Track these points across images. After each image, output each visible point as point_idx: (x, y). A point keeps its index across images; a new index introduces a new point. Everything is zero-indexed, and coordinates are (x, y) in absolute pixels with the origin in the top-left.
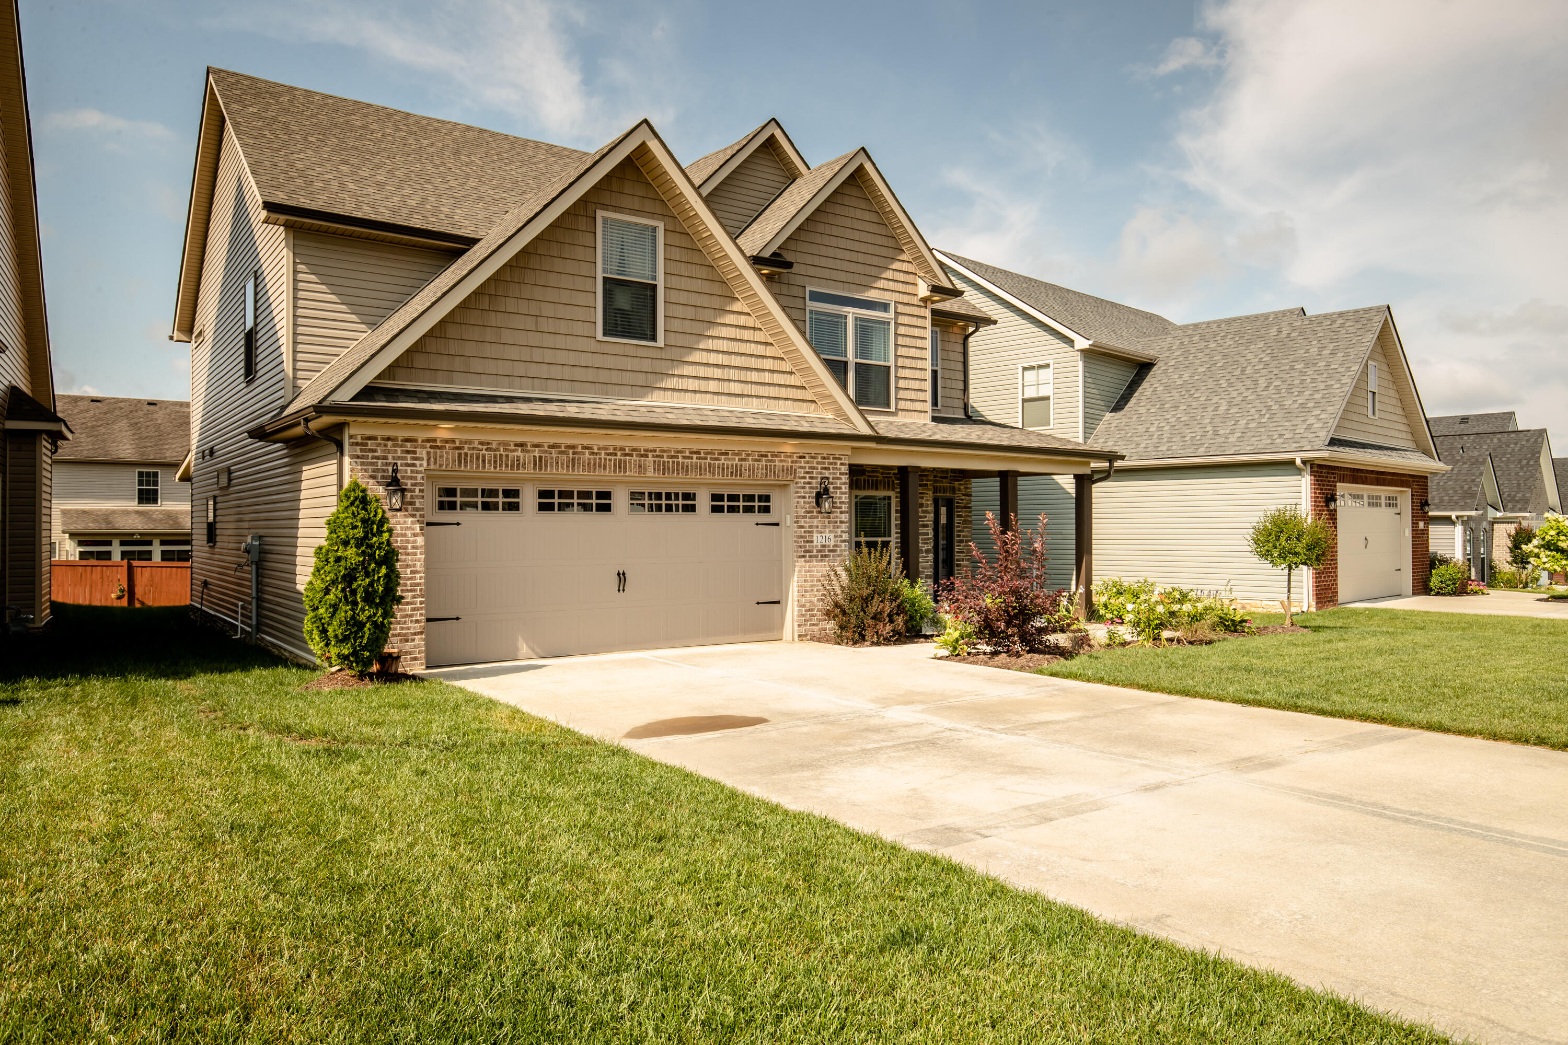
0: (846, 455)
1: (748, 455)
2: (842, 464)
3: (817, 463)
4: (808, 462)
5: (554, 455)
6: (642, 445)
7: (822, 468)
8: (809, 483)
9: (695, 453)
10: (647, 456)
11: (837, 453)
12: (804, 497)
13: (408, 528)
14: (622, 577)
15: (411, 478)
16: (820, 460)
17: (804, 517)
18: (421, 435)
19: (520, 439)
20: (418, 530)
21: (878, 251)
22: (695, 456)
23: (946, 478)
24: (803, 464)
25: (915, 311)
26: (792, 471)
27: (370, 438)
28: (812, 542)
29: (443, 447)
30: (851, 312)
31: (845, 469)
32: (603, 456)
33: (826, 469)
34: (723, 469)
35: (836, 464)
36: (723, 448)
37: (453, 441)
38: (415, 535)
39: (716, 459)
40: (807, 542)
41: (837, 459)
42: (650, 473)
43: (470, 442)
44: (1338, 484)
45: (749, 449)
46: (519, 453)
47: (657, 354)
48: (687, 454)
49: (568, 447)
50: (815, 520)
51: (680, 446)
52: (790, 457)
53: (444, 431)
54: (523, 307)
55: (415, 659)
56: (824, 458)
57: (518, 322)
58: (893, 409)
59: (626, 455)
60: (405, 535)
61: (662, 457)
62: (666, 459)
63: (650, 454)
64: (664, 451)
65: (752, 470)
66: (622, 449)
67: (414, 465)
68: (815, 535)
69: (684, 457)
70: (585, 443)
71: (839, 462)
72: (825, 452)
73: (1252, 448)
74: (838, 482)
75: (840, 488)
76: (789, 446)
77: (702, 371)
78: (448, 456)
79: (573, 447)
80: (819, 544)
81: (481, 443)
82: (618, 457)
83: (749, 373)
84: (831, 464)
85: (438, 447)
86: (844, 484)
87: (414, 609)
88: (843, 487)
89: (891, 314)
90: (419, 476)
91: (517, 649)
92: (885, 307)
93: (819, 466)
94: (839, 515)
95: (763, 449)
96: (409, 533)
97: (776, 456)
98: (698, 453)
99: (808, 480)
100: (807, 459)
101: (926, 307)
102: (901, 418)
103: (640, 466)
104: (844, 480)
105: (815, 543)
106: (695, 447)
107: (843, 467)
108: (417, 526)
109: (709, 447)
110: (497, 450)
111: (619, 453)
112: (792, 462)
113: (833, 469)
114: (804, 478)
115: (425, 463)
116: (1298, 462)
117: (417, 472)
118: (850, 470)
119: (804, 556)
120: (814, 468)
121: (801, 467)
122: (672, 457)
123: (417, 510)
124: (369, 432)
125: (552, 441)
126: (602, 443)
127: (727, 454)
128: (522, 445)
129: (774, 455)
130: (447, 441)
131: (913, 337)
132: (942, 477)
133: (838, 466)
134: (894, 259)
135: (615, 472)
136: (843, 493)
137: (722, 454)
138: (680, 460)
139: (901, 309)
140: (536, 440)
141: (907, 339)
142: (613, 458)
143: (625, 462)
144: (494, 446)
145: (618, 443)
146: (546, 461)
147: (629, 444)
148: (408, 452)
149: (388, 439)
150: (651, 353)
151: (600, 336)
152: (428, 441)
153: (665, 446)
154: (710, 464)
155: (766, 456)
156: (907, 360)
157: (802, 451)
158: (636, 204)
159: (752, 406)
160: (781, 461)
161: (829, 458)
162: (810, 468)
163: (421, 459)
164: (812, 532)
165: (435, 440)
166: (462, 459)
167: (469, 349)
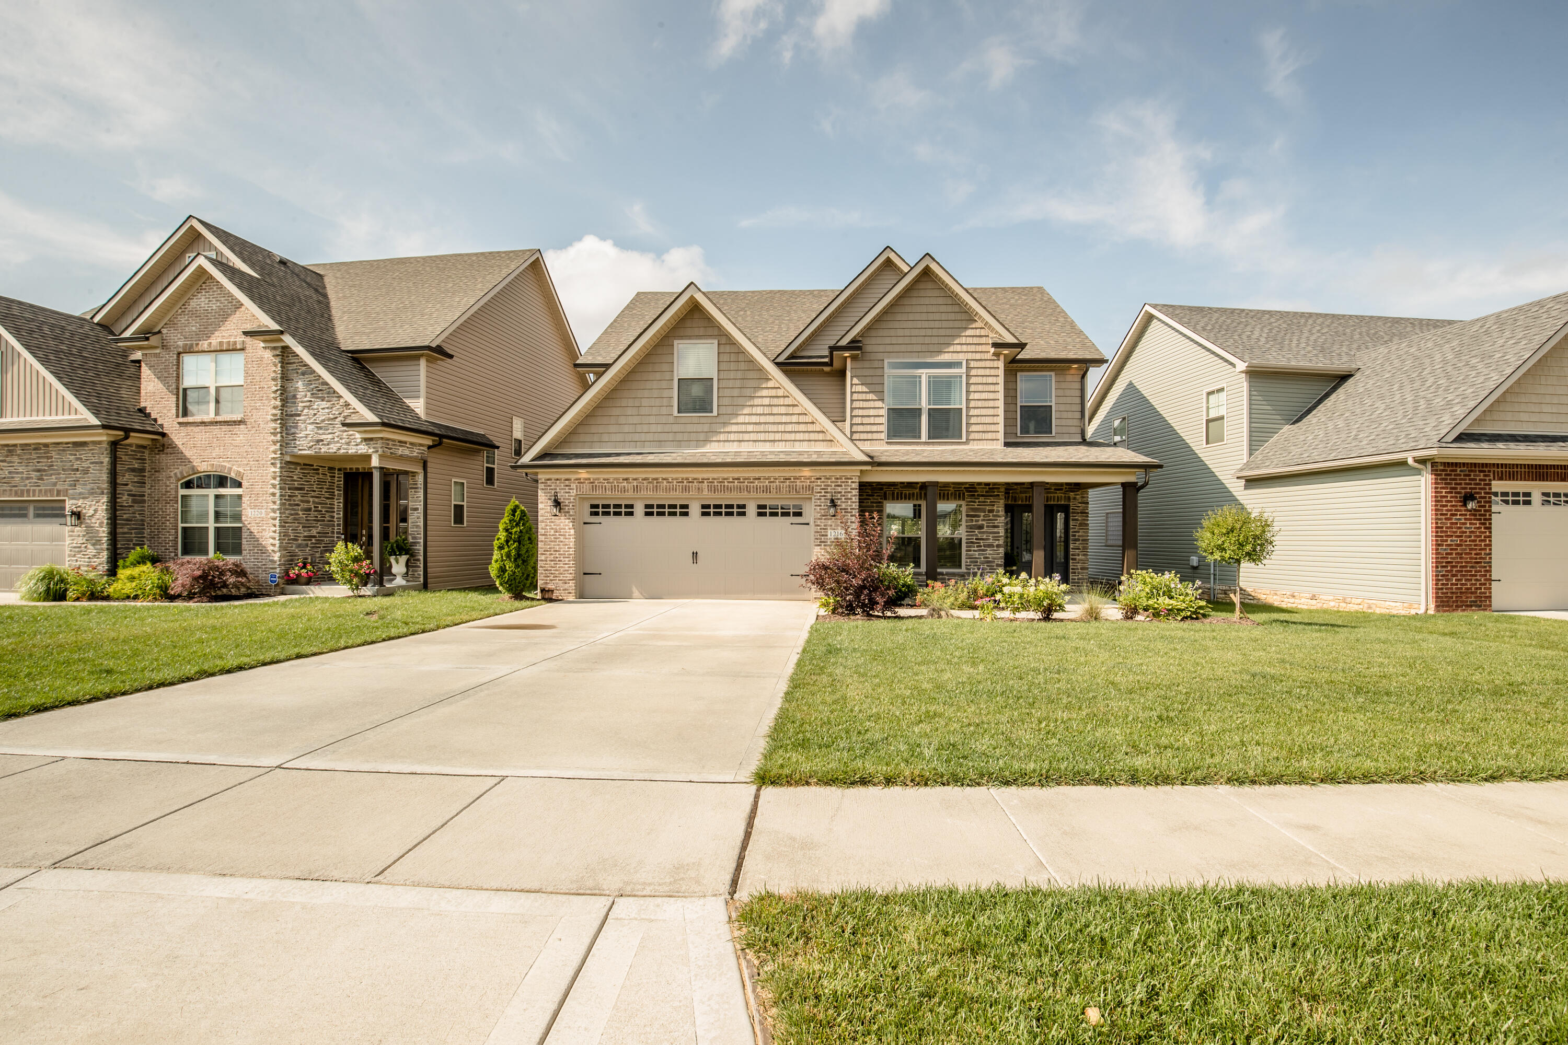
0: (854, 475)
1: (776, 479)
2: (852, 482)
3: (831, 482)
4: (823, 482)
5: (645, 484)
6: (700, 476)
7: (835, 486)
8: (825, 496)
9: (736, 479)
10: (703, 482)
11: (848, 475)
12: (820, 506)
13: (566, 525)
14: (695, 555)
15: (568, 499)
16: (833, 480)
17: (819, 519)
18: (573, 477)
19: (625, 476)
20: (571, 527)
21: (951, 324)
22: (736, 481)
23: (1062, 489)
24: (819, 483)
25: (989, 364)
26: (810, 488)
27: (548, 480)
28: (827, 535)
29: (584, 483)
30: (924, 373)
31: (856, 485)
32: (675, 483)
33: (838, 486)
34: (757, 489)
35: (847, 482)
36: (757, 475)
37: (589, 479)
38: (570, 529)
39: (751, 482)
40: (823, 535)
41: (848, 479)
42: (706, 492)
43: (598, 479)
44: (1493, 482)
45: (777, 475)
46: (625, 484)
47: (714, 420)
48: (731, 480)
49: (654, 479)
50: (830, 521)
51: (726, 476)
52: (809, 479)
53: (583, 474)
54: (631, 402)
55: (570, 593)
56: (837, 479)
57: (629, 411)
58: (964, 440)
59: (690, 482)
60: (565, 529)
61: (713, 482)
62: (716, 484)
63: (705, 481)
64: (715, 479)
65: (779, 489)
66: (687, 479)
67: (569, 492)
68: (829, 531)
69: (728, 482)
70: (664, 476)
71: (850, 481)
72: (838, 475)
73: (1375, 449)
74: (849, 494)
75: (851, 499)
76: (806, 472)
77: (742, 428)
78: (586, 487)
79: (657, 479)
80: (833, 537)
81: (604, 479)
82: (685, 484)
83: (780, 426)
84: (844, 482)
85: (581, 483)
86: (855, 496)
87: (569, 567)
88: (854, 498)
89: (964, 370)
90: (572, 498)
91: (632, 592)
92: (958, 364)
93: (833, 484)
94: (849, 517)
95: (787, 475)
96: (567, 527)
97: (798, 479)
98: (738, 479)
99: (823, 494)
100: (823, 480)
101: (999, 360)
102: (973, 446)
103: (699, 489)
104: (854, 493)
105: (829, 536)
106: (736, 476)
107: (853, 484)
108: (571, 524)
109: (747, 475)
110: (613, 483)
111: (685, 482)
112: (810, 482)
113: (845, 486)
114: (821, 492)
115: (575, 491)
116: (1410, 461)
117: (571, 496)
118: (860, 486)
119: (819, 545)
120: (828, 486)
121: (817, 486)
122: (721, 482)
123: (571, 516)
124: (548, 477)
125: (644, 476)
126: (674, 476)
127: (759, 479)
128: (626, 479)
129: (796, 478)
130: (586, 479)
131: (986, 384)
132: (1055, 489)
133: (850, 484)
134: (966, 328)
135: (682, 492)
136: (853, 502)
137: (756, 479)
138: (726, 484)
139: (972, 364)
140: (635, 476)
141: (980, 386)
142: (681, 484)
143: (689, 486)
144: (611, 481)
145: (685, 476)
146: (641, 488)
147: (691, 476)
148: (567, 486)
149: (557, 480)
150: (709, 420)
151: (676, 413)
152: (577, 479)
153: (715, 476)
154: (747, 486)
155: (790, 479)
156: (980, 402)
157: (818, 475)
158: (702, 332)
159: (780, 447)
160: (801, 482)
161: (841, 479)
162: (825, 486)
163: (573, 489)
164: (827, 529)
165: (580, 479)
166: (594, 488)
167: (601, 429)
